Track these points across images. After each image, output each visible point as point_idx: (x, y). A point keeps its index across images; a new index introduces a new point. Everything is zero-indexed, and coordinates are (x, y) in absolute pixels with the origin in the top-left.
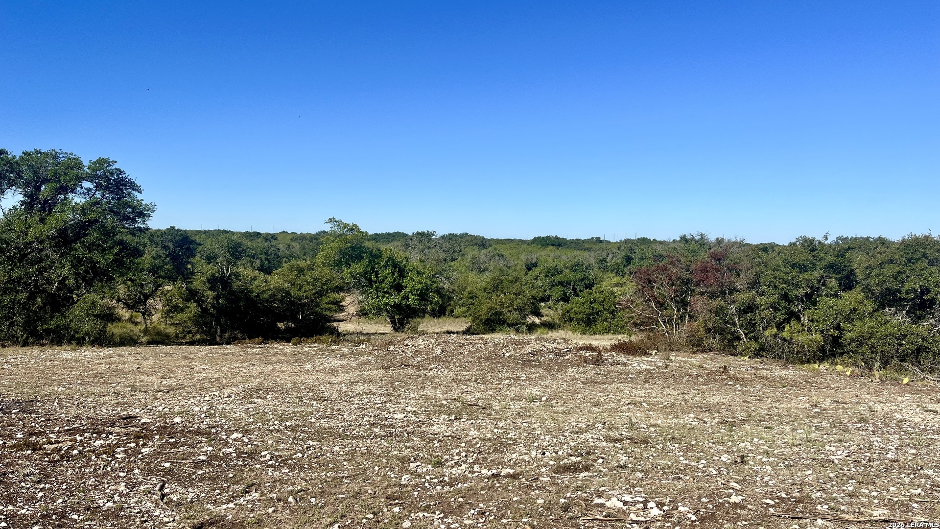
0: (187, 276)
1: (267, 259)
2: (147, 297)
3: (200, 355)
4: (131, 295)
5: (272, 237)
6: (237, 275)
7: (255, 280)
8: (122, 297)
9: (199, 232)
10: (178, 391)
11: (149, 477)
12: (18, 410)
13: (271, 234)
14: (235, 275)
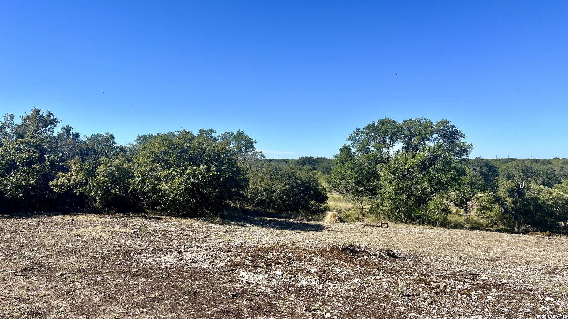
0: (494, 188)
1: (547, 177)
2: (467, 200)
3: (507, 239)
4: (458, 199)
5: (548, 162)
6: (529, 188)
7: (541, 192)
8: (453, 199)
9: (495, 160)
10: (497, 261)
11: (496, 316)
12: (410, 260)
13: (547, 160)
14: (527, 188)
